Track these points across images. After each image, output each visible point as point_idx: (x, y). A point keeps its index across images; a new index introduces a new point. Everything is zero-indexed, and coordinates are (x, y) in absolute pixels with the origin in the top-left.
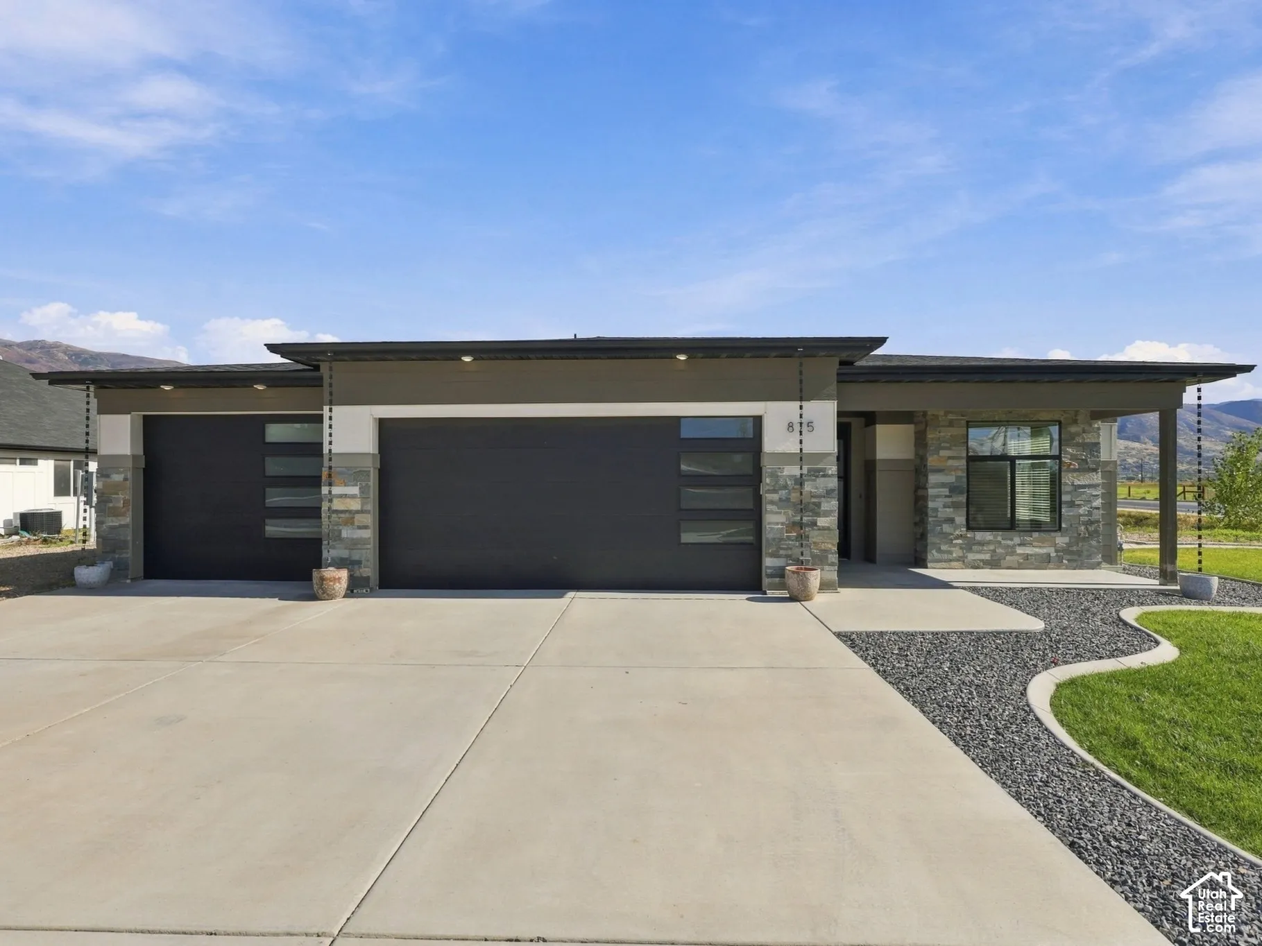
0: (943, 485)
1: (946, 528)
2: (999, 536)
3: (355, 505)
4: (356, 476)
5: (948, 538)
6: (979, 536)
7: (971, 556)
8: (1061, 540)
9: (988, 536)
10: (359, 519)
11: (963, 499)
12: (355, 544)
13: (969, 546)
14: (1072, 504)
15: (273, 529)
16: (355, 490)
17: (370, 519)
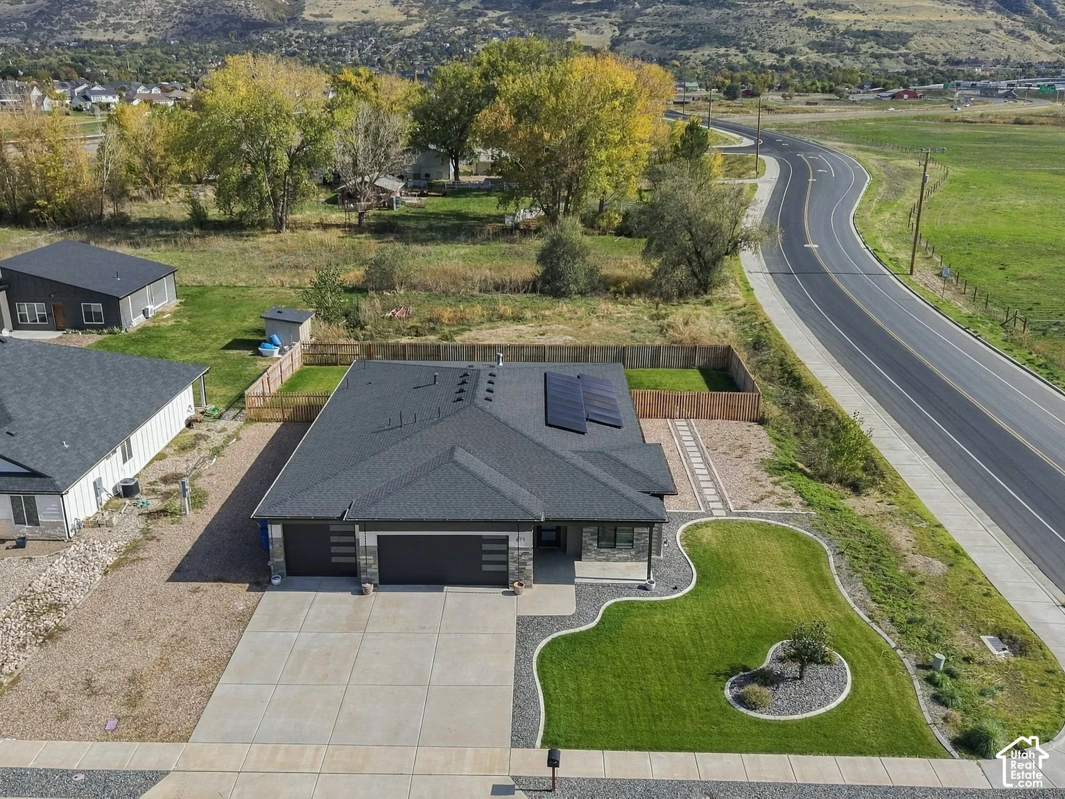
0: (589, 532)
1: (589, 547)
2: (610, 550)
3: (372, 562)
4: (372, 554)
5: (590, 551)
6: (602, 550)
7: (598, 557)
8: (633, 553)
9: (605, 550)
10: (373, 566)
11: (596, 537)
12: (372, 574)
13: (599, 553)
14: (638, 539)
15: (334, 560)
16: (372, 557)
17: (377, 566)
